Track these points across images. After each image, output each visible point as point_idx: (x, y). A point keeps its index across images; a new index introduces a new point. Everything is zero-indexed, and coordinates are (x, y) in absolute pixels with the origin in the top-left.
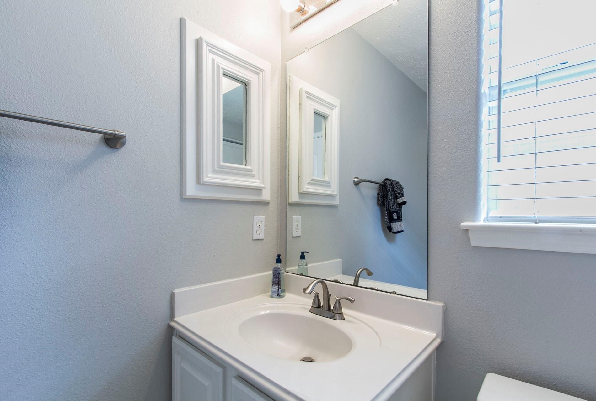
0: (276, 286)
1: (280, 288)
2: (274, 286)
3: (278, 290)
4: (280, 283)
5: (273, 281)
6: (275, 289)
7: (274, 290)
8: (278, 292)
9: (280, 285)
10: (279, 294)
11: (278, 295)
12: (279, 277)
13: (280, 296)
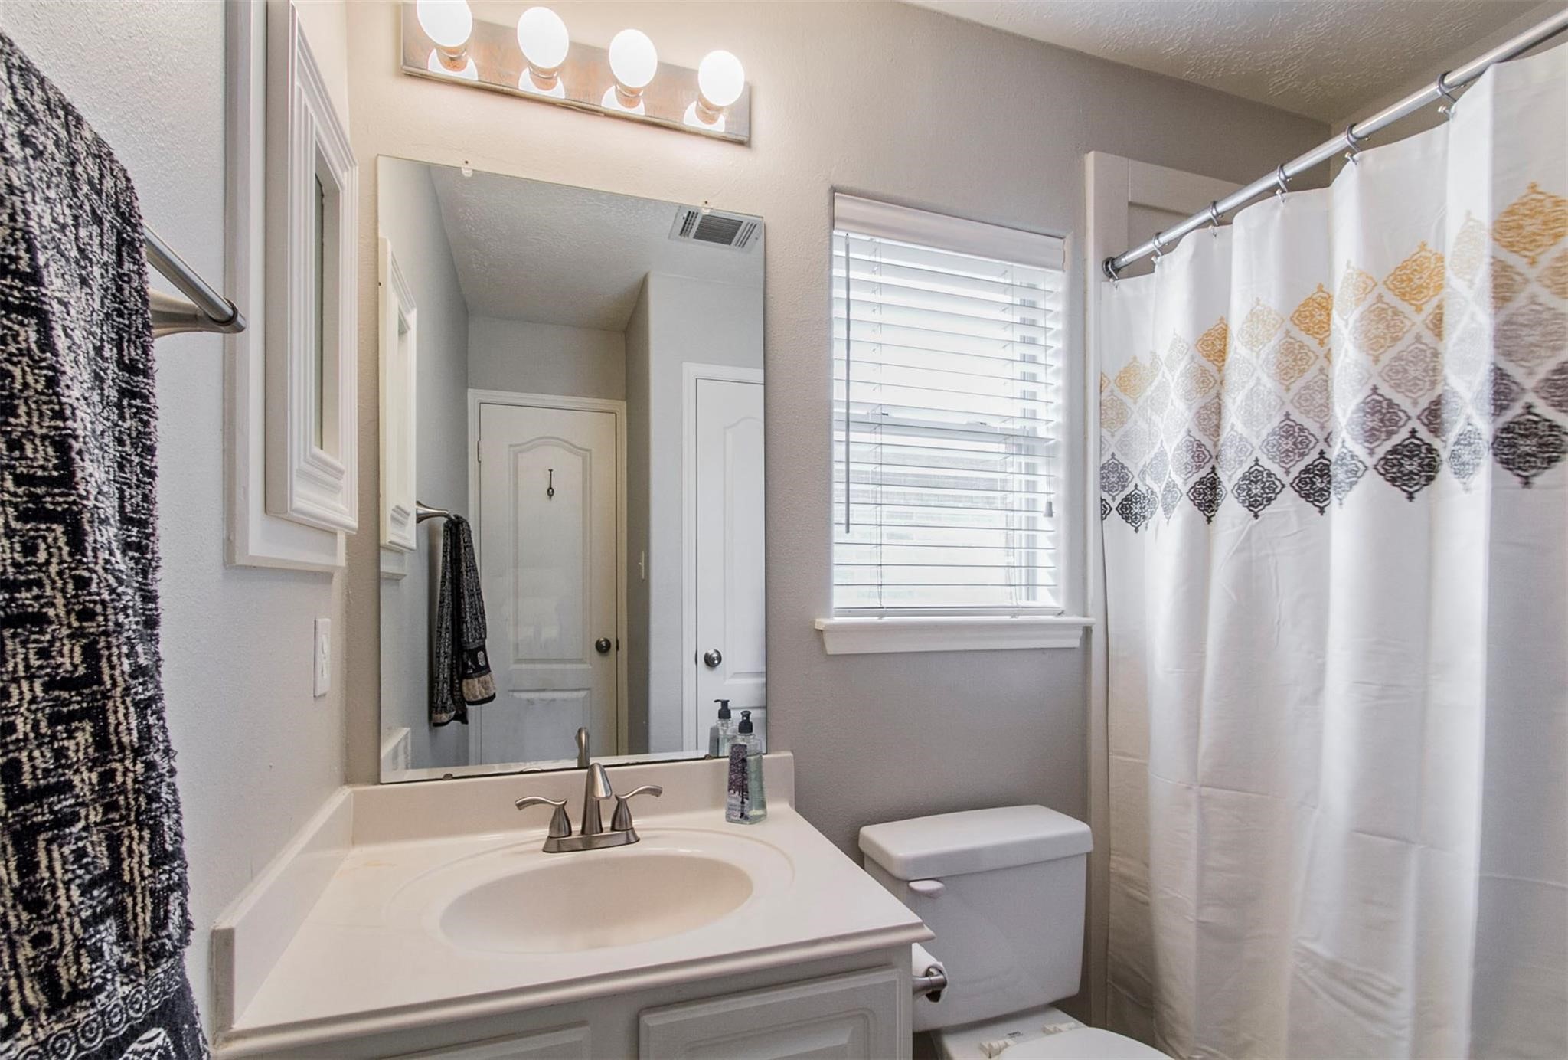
0: (737, 793)
1: (747, 799)
2: (732, 792)
3: (743, 803)
4: (747, 785)
5: (730, 779)
6: (735, 798)
7: (733, 802)
8: (743, 807)
9: (747, 789)
10: (746, 813)
11: (742, 815)
12: (744, 769)
13: (747, 818)
